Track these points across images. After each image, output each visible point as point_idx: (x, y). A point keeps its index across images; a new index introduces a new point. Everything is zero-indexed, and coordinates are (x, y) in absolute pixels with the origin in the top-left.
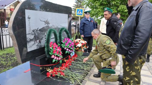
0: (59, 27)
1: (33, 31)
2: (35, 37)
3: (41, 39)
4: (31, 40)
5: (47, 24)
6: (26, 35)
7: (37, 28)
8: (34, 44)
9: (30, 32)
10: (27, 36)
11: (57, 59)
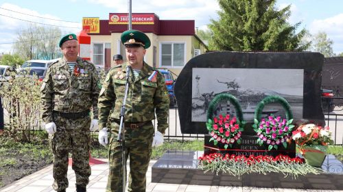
0: (266, 94)
1: (204, 95)
2: (206, 103)
3: (218, 109)
4: (199, 107)
5: (234, 87)
6: (191, 99)
7: (210, 92)
8: (204, 113)
9: (198, 97)
10: (193, 101)
11: (219, 139)
